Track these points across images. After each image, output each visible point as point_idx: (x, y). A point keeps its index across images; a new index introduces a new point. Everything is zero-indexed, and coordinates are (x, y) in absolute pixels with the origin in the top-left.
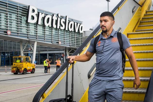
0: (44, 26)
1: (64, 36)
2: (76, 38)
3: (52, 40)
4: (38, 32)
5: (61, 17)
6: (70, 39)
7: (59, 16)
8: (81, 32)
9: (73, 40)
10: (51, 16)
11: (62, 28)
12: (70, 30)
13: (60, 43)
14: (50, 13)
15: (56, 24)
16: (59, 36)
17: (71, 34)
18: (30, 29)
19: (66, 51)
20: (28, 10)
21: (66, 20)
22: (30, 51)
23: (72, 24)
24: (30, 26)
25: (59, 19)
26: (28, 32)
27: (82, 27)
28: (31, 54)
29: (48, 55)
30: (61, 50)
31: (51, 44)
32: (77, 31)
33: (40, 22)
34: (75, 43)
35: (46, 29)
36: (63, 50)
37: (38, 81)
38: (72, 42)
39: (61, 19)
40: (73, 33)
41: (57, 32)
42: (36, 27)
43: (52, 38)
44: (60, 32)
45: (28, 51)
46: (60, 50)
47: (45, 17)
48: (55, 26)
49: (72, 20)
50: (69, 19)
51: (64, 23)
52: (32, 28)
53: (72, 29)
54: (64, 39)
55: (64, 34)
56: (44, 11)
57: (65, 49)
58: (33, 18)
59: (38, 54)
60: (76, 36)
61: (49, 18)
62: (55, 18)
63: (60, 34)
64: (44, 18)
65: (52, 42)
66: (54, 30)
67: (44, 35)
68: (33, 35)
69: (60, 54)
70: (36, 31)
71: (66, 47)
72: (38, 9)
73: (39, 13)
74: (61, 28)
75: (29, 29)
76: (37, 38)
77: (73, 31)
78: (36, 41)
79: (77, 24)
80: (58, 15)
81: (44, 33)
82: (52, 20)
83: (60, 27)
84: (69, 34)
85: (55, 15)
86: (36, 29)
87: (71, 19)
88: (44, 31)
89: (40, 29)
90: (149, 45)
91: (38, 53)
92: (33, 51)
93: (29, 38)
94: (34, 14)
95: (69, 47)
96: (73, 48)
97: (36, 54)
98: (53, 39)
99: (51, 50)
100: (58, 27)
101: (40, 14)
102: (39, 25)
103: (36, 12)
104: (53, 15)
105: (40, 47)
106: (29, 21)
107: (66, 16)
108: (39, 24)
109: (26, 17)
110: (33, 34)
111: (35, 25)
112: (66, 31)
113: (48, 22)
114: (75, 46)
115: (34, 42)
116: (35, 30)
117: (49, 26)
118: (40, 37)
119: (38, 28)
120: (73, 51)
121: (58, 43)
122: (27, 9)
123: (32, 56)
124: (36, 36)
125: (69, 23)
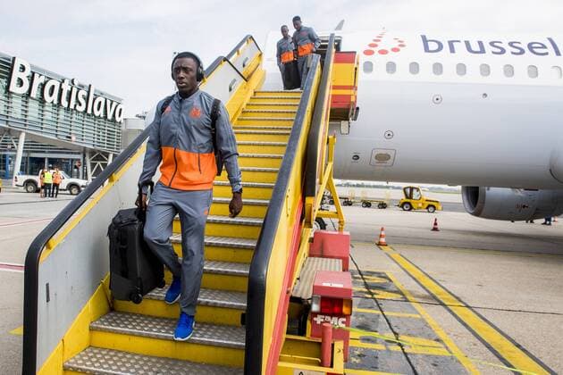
0: (42, 101)
1: (83, 125)
2: (108, 130)
3: (57, 131)
4: (29, 114)
5: (80, 85)
6: (96, 133)
7: (76, 83)
8: (118, 119)
9: (101, 134)
10: (59, 83)
11: (81, 109)
12: (97, 113)
13: (74, 138)
14: (57, 76)
16: (72, 124)
17: (97, 122)
18: (13, 105)
19: (84, 156)
20: (12, 66)
21: (89, 92)
22: (10, 150)
23: (100, 103)
24: (13, 100)
25: (75, 90)
26: (8, 112)
27: (121, 110)
28: (11, 156)
29: (46, 161)
30: (75, 153)
31: (54, 138)
32: (110, 117)
34: (104, 140)
35: (47, 108)
36: (79, 153)
38: (99, 139)
39: (79, 89)
40: (103, 120)
41: (69, 115)
42: (27, 102)
43: (57, 127)
45: (5, 151)
46: (72, 153)
47: (46, 83)
48: (64, 103)
49: (102, 94)
50: (95, 91)
51: (84, 99)
52: (17, 103)
53: (101, 113)
54: (83, 132)
55: (83, 121)
56: (44, 71)
57: (84, 152)
58: (21, 83)
59: (27, 158)
60: (108, 126)
61: (53, 87)
62: (66, 87)
63: (74, 120)
64: (43, 86)
65: (57, 135)
66: (62, 112)
67: (42, 119)
68: (17, 119)
69: (72, 160)
70: (26, 111)
71: (85, 148)
72: (32, 66)
73: (33, 74)
74: (78, 108)
76: (25, 125)
77: (102, 116)
78: (24, 130)
79: (112, 102)
80: (73, 81)
81: (42, 115)
82: (61, 90)
83: (75, 106)
84: (93, 121)
85: (67, 82)
86: (26, 107)
87: (99, 92)
88: (43, 111)
89: (34, 107)
90: (258, 157)
91: (26, 155)
92: (16, 151)
93: (9, 123)
94: (24, 76)
95: (92, 147)
96: (99, 151)
97: (23, 158)
98: (59, 129)
99: (53, 153)
100: (72, 107)
101: (36, 76)
102: (32, 98)
103: (28, 72)
104: (63, 81)
105: (31, 144)
106: (11, 89)
107: (90, 86)
108: (32, 95)
109: (5, 80)
110: (20, 117)
111: (24, 99)
112: (88, 115)
113: (51, 94)
114: (104, 147)
115: (21, 132)
116: (24, 108)
117: (52, 102)
118: (32, 124)
119: (30, 104)
120: (99, 156)
121: (70, 138)
122: (9, 64)
123: (15, 161)
124: (26, 121)
125: (94, 100)
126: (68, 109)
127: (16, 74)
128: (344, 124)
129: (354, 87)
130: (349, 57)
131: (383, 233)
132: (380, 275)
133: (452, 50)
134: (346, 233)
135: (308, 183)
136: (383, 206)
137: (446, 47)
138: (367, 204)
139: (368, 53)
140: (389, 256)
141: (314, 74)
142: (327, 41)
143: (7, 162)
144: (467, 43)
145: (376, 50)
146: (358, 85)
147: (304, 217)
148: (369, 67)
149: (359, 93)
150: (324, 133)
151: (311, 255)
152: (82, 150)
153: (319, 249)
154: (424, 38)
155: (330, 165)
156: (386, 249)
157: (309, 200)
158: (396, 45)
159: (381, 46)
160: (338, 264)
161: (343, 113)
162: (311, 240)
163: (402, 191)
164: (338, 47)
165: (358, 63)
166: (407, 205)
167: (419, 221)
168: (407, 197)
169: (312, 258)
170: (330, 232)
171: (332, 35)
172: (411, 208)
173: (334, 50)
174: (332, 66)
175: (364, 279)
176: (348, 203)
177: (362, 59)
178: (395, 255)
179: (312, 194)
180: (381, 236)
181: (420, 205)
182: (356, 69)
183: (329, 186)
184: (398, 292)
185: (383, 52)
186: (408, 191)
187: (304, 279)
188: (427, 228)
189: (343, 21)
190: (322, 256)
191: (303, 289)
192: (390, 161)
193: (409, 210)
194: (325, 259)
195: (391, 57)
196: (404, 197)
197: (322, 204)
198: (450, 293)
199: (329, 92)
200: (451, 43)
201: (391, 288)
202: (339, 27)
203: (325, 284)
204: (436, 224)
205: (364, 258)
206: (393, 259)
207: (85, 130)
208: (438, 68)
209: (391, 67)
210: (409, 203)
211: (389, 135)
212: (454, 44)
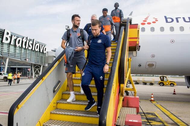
0: (15, 46)
1: (31, 54)
2: (41, 56)
3: (21, 57)
5: (30, 39)
6: (36, 57)
7: (28, 38)
8: (44, 52)
9: (38, 58)
10: (22, 39)
11: (30, 48)
12: (36, 50)
13: (27, 60)
14: (21, 36)
15: (25, 45)
16: (27, 54)
17: (36, 53)
19: (32, 67)
20: (4, 33)
21: (33, 42)
22: (3, 65)
23: (38, 46)
24: (4, 46)
26: (2, 50)
27: (46, 48)
28: (3, 67)
29: (17, 69)
30: (28, 66)
31: (20, 60)
32: (41, 51)
33: (12, 43)
34: (39, 60)
35: (17, 49)
36: (29, 66)
37: (9, 90)
38: (37, 60)
39: (29, 41)
40: (39, 52)
41: (25, 51)
42: (9, 46)
43: (21, 56)
44: (28, 51)
45: (1, 65)
46: (27, 65)
47: (16, 39)
48: (24, 46)
49: (38, 42)
50: (36, 41)
51: (31, 44)
52: (5, 47)
53: (38, 50)
54: (31, 57)
55: (31, 53)
56: (16, 34)
57: (31, 65)
58: (7, 39)
59: (9, 68)
60: (41, 55)
61: (19, 40)
62: (24, 40)
63: (27, 53)
64: (16, 40)
66: (23, 50)
67: (15, 53)
69: (27, 68)
70: (9, 50)
72: (11, 33)
73: (12, 36)
74: (29, 48)
75: (3, 48)
76: (9, 55)
77: (38, 51)
78: (8, 57)
79: (42, 45)
80: (27, 38)
81: (15, 51)
82: (22, 42)
83: (28, 47)
84: (35, 53)
85: (25, 38)
86: (9, 48)
88: (15, 50)
89: (12, 48)
91: (9, 66)
92: (5, 65)
93: (3, 55)
95: (34, 63)
96: (37, 65)
97: (7, 68)
99: (19, 65)
100: (27, 48)
101: (13, 36)
102: (11, 45)
103: (10, 35)
104: (23, 38)
105: (11, 62)
107: (34, 39)
108: (11, 44)
109: (1, 38)
110: (6, 52)
112: (33, 51)
113: (19, 43)
114: (39, 63)
117: (19, 46)
118: (12, 55)
119: (10, 47)
120: (37, 67)
121: (26, 60)
122: (2, 32)
123: (4, 69)
124: (9, 53)
125: (35, 45)
126: (25, 49)
127: (5, 36)
128: (134, 52)
129: (138, 38)
130: (136, 26)
131: (152, 96)
132: (152, 114)
133: (178, 21)
134: (137, 97)
135: (121, 78)
136: (152, 84)
137: (175, 20)
138: (145, 83)
139: (143, 24)
140: (155, 105)
141: (122, 34)
142: (126, 20)
143: (2, 69)
144: (184, 18)
145: (146, 23)
146: (140, 37)
147: (120, 92)
148: (143, 30)
149: (140, 40)
150: (127, 56)
151: (123, 106)
152: (31, 64)
153: (126, 104)
154: (165, 17)
155: (130, 69)
156: (154, 103)
157: (122, 85)
158: (154, 20)
159: (148, 21)
160: (135, 110)
161: (134, 48)
162: (123, 100)
163: (159, 77)
164: (130, 22)
165: (139, 29)
166: (162, 84)
167: (167, 90)
168: (161, 80)
169: (124, 108)
170: (130, 97)
171: (128, 18)
172: (163, 85)
173: (129, 24)
174: (129, 30)
175: (145, 116)
176: (137, 83)
177: (141, 26)
178: (158, 105)
179: (123, 83)
180: (152, 97)
181: (167, 83)
182: (138, 31)
183: (129, 77)
184: (161, 121)
185: (149, 23)
186: (162, 78)
187: (121, 117)
188: (171, 93)
189: (132, 12)
190: (128, 107)
191: (121, 122)
192: (154, 67)
193: (163, 86)
194: (129, 108)
195: (152, 25)
197: (127, 84)
198: (183, 122)
199: (128, 40)
200: (177, 19)
201: (158, 120)
202: (131, 14)
203: (130, 121)
204: (174, 91)
205: (145, 107)
206: (158, 107)
207: (32, 57)
208: (172, 29)
209: (153, 29)
210: (163, 83)
211: (153, 56)
212: (178, 19)
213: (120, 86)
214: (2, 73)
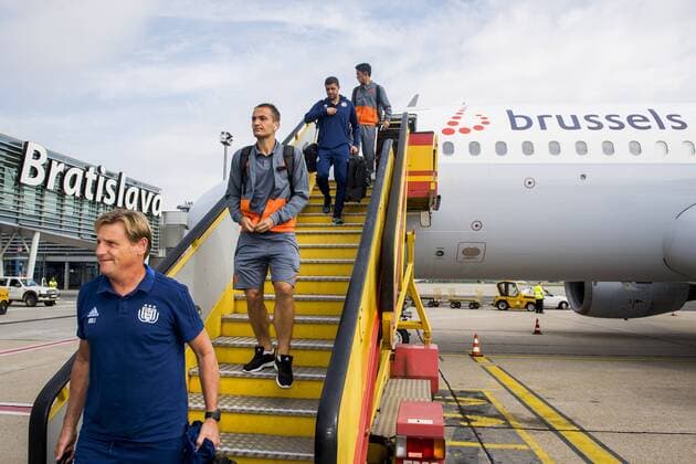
0: (61, 193)
3: (79, 229)
4: (44, 209)
5: (108, 174)
7: (103, 171)
8: (155, 213)
10: (82, 172)
11: (110, 202)
12: (129, 207)
14: (80, 163)
15: (94, 191)
18: (25, 199)
20: (24, 152)
21: (119, 182)
22: (21, 254)
23: (133, 194)
24: (26, 193)
25: (102, 180)
26: (18, 208)
27: (158, 201)
28: (22, 262)
29: (66, 266)
31: (77, 238)
33: (52, 185)
35: (67, 202)
39: (106, 179)
41: (95, 209)
42: (42, 196)
43: (80, 224)
44: (101, 210)
45: (15, 255)
47: (65, 171)
48: (89, 196)
49: (135, 183)
50: (127, 179)
51: (114, 189)
52: (30, 198)
53: (134, 206)
56: (64, 157)
58: (34, 172)
59: (42, 262)
61: (75, 176)
62: (91, 176)
64: (62, 175)
65: (79, 234)
66: (86, 206)
67: (61, 216)
68: (30, 216)
70: (41, 207)
72: (49, 152)
73: (50, 161)
74: (106, 201)
75: (21, 199)
76: (40, 223)
77: (135, 209)
78: (38, 230)
79: (147, 193)
80: (99, 169)
81: (62, 211)
82: (85, 180)
83: (102, 198)
85: (92, 170)
86: (41, 201)
87: (132, 181)
88: (62, 206)
89: (51, 202)
91: (41, 259)
92: (28, 255)
93: (20, 222)
94: (38, 164)
97: (37, 262)
98: (83, 227)
99: (75, 255)
100: (98, 199)
101: (54, 164)
102: (49, 190)
103: (43, 159)
104: (88, 169)
105: (47, 246)
106: (22, 181)
107: (121, 174)
108: (48, 188)
109: (15, 169)
110: (32, 213)
111: (39, 191)
113: (72, 184)
115: (34, 232)
116: (39, 203)
117: (74, 195)
118: (49, 221)
119: (46, 198)
122: (20, 150)
123: (26, 267)
124: (40, 218)
125: (126, 191)
126: (93, 202)
127: (29, 162)
128: (424, 214)
129: (433, 173)
130: (427, 138)
131: (476, 341)
132: (476, 395)
133: (543, 126)
134: (434, 347)
135: (385, 295)
136: (475, 305)
137: (536, 123)
138: (456, 304)
139: (448, 132)
140: (483, 368)
141: (386, 162)
142: (399, 120)
143: (18, 269)
144: (559, 118)
145: (456, 128)
146: (438, 169)
147: (381, 336)
148: (449, 148)
149: (439, 179)
150: (402, 227)
151: (393, 376)
153: (401, 369)
154: (510, 113)
155: (410, 266)
156: (482, 360)
157: (386, 316)
158: (479, 122)
159: (462, 123)
160: (426, 384)
161: (423, 202)
162: (393, 358)
163: (495, 286)
164: (412, 126)
165: (437, 145)
166: (502, 304)
167: (518, 322)
168: (502, 294)
169: (395, 380)
170: (415, 347)
171: (405, 115)
172: (507, 308)
173: (408, 131)
174: (407, 149)
175: (457, 401)
176: (433, 303)
177: (441, 139)
178: (493, 369)
179: (391, 309)
180: (475, 345)
181: (518, 303)
182: (435, 151)
183: (410, 288)
184: (499, 416)
185: (465, 131)
186: (503, 285)
187: (386, 409)
188: (529, 332)
189: (417, 96)
190: (406, 376)
191: (385, 423)
192: (480, 256)
193: (506, 309)
194: (410, 381)
195: (474, 136)
196: (498, 294)
197: (403, 309)
198: (560, 413)
199: (404, 179)
200: (541, 118)
201: (491, 412)
202: (413, 103)
203: (411, 421)
204: (537, 326)
205: (457, 374)
206: (491, 374)
208: (528, 148)
209: (475, 148)
210: (505, 301)
211: (478, 226)
212: (545, 119)
213: (380, 317)
214: (19, 278)
